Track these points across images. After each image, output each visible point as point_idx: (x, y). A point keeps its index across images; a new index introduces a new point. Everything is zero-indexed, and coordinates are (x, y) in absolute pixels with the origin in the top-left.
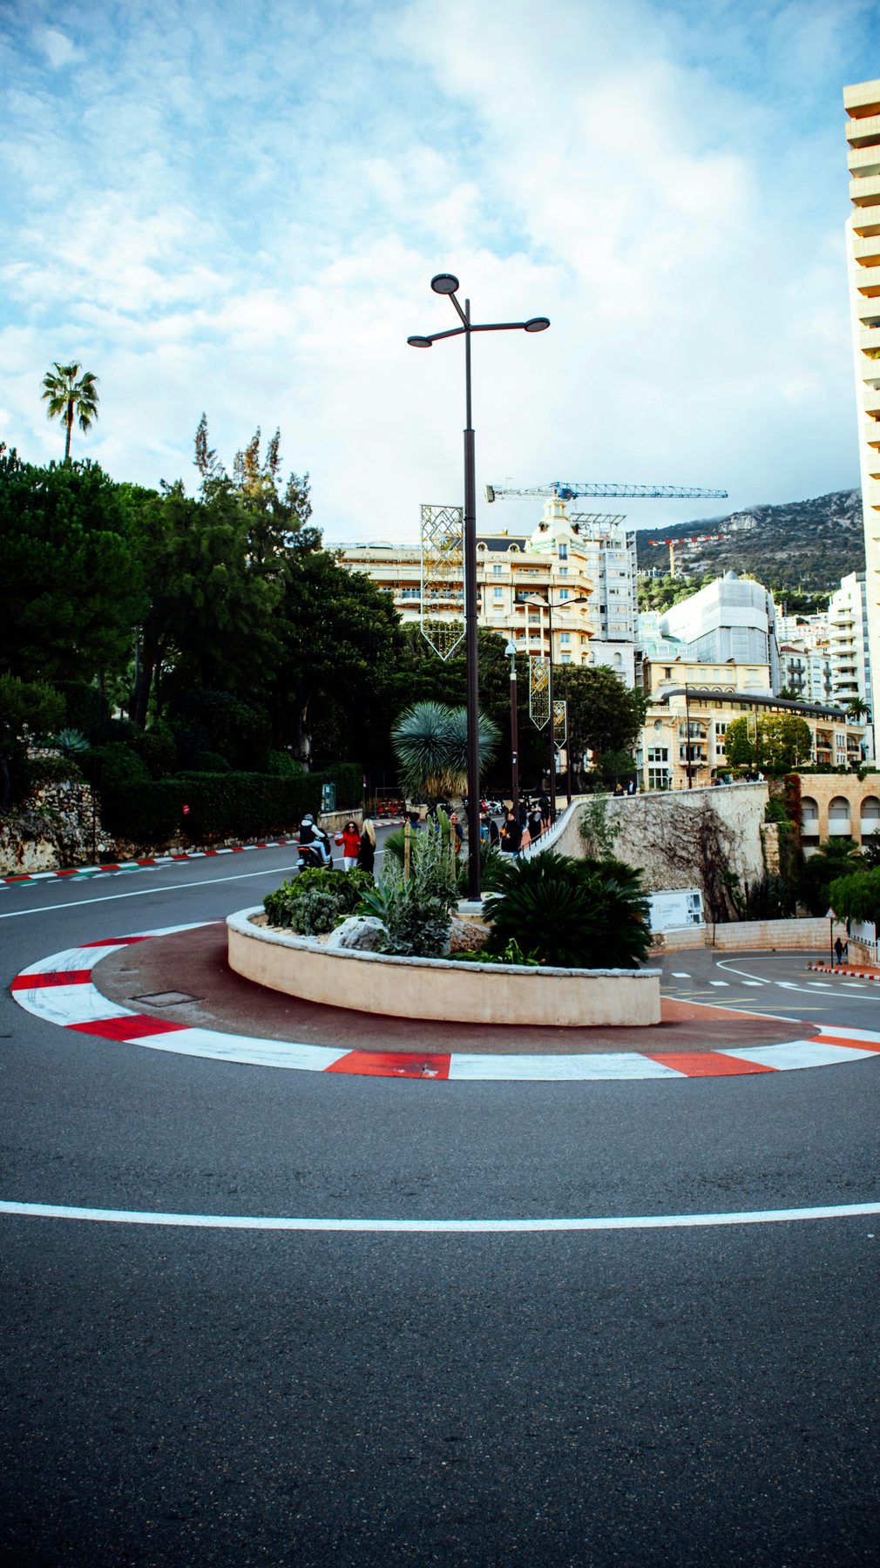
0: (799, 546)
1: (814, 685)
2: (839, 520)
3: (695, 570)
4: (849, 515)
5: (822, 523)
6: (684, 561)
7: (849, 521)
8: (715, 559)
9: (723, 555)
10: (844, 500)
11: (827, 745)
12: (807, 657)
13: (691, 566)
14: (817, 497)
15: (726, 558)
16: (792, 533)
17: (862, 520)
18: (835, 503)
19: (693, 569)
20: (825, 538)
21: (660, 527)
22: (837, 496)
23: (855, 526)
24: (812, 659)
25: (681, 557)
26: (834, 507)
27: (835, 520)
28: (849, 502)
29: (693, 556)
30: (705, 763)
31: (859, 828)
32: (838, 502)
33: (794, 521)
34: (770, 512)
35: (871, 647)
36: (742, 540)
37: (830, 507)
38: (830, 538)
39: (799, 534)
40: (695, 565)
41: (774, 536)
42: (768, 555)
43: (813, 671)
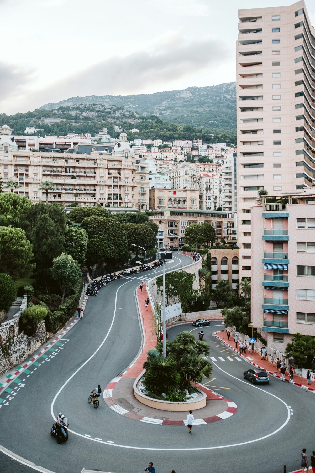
0: (208, 106)
1: (215, 190)
2: (226, 96)
3: (165, 114)
4: (230, 93)
5: (218, 96)
6: (160, 110)
7: (230, 96)
8: (173, 109)
9: (177, 108)
10: (228, 86)
11: (220, 227)
12: (213, 179)
13: (163, 112)
14: (217, 85)
15: (178, 110)
16: (206, 100)
17: (236, 96)
18: (225, 88)
19: (164, 113)
20: (220, 103)
21: (150, 94)
22: (226, 85)
23: (232, 99)
24: (214, 179)
25: (159, 108)
26: (224, 90)
27: (224, 95)
28: (230, 88)
29: (164, 108)
30: (176, 236)
31: (231, 268)
32: (226, 87)
33: (207, 95)
34: (197, 90)
35: (237, 182)
36: (184, 102)
37: (223, 89)
38: (222, 103)
39: (209, 100)
40: (165, 112)
41: (198, 101)
42: (195, 109)
43: (215, 184)
